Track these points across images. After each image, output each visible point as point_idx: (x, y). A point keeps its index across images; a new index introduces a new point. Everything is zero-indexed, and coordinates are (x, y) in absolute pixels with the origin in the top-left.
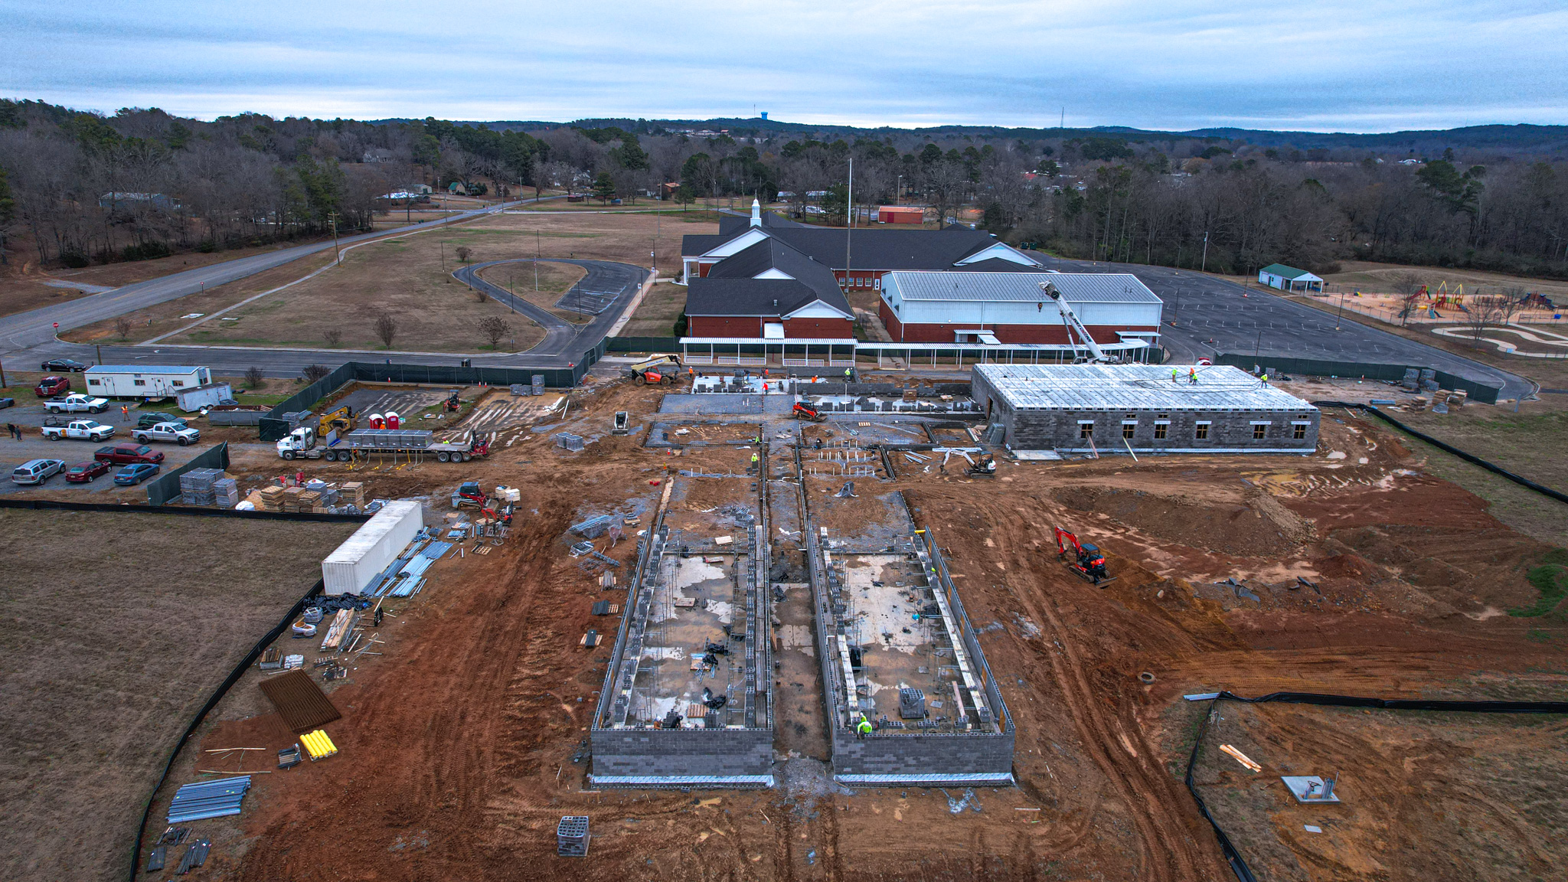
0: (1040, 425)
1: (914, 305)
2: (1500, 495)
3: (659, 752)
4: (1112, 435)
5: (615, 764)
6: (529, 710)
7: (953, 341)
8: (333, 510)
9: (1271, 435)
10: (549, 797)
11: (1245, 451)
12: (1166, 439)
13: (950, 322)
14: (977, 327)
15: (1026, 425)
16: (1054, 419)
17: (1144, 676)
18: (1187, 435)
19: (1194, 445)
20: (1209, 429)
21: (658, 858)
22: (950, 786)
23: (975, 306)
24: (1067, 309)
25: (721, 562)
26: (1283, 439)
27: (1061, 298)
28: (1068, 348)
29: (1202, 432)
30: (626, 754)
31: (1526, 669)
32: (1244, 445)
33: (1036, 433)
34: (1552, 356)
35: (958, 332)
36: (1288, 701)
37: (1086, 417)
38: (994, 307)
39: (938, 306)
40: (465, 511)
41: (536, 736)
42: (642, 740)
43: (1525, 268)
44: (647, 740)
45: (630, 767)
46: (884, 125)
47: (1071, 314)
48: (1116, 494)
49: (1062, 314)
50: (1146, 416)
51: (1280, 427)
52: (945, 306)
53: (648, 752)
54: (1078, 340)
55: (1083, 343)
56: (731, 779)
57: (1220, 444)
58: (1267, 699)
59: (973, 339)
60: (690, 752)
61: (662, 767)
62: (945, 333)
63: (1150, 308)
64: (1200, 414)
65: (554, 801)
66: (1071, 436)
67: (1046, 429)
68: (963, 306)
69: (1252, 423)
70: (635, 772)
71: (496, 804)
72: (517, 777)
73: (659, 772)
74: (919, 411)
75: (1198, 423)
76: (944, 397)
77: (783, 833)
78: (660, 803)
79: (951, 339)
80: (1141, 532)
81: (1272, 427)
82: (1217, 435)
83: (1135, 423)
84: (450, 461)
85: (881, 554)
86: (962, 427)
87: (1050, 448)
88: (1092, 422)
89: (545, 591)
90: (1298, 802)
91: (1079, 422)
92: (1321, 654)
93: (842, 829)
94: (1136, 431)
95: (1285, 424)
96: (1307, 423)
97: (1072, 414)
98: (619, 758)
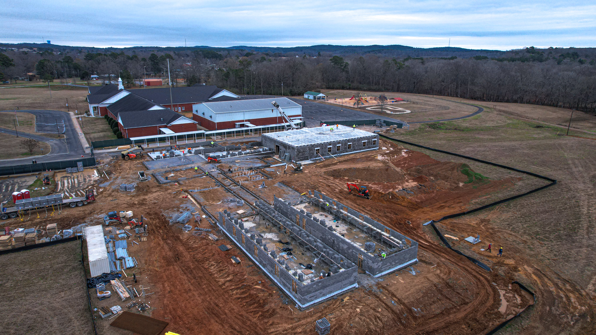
0: (304, 152)
1: (220, 115)
2: (428, 152)
3: (324, 287)
4: (325, 152)
5: (310, 298)
6: (243, 293)
7: (235, 127)
8: (47, 240)
9: (367, 145)
10: (292, 319)
11: (361, 151)
12: (340, 151)
13: (233, 120)
14: (243, 121)
15: (300, 152)
16: (308, 149)
17: (408, 222)
18: (345, 148)
19: (348, 151)
20: (351, 145)
21: (353, 322)
22: (405, 267)
23: (241, 113)
24: (282, 111)
25: (247, 220)
26: (370, 146)
27: (279, 107)
28: (283, 124)
29: (349, 146)
30: (314, 292)
31: (479, 197)
32: (360, 149)
33: (303, 155)
34: (401, 113)
35: (237, 124)
36: (446, 219)
37: (317, 147)
38: (248, 113)
39: (228, 114)
40: (113, 225)
41: (259, 301)
42: (319, 284)
43: (365, 88)
44: (321, 284)
45: (315, 297)
46: (110, 46)
47: (284, 113)
48: (346, 170)
49: (280, 113)
50: (334, 143)
51: (369, 142)
52: (231, 114)
53: (321, 288)
54: (286, 122)
55: (287, 122)
56: (346, 289)
57: (355, 150)
58: (441, 220)
59: (242, 126)
60: (334, 284)
61: (325, 293)
62: (232, 124)
63: (298, 109)
64: (349, 141)
65: (296, 320)
66: (313, 154)
67: (306, 153)
68: (237, 114)
69: (362, 142)
70: (316, 298)
71: (272, 330)
72: (270, 317)
73: (324, 295)
74: (251, 153)
75: (349, 144)
76: (255, 147)
77: (377, 299)
78: (332, 305)
79: (234, 127)
80: (362, 180)
81: (368, 142)
82: (354, 147)
83: (331, 146)
84: (77, 206)
85: (299, 204)
86: (270, 157)
87: (308, 159)
88: (319, 148)
89: (189, 248)
90: (473, 244)
91: (316, 149)
92: (438, 205)
93: (393, 291)
94: (332, 149)
95: (371, 141)
96: (376, 139)
97: (313, 146)
98: (311, 295)
